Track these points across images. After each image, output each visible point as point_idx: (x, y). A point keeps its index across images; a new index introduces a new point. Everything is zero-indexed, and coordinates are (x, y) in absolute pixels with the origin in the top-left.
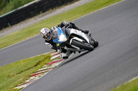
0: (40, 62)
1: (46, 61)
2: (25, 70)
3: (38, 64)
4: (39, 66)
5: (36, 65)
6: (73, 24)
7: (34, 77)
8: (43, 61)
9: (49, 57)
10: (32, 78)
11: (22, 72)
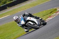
0: (52, 11)
1: (55, 11)
2: (46, 15)
3: (51, 12)
4: (52, 13)
5: (51, 13)
6: (30, 14)
7: (50, 18)
8: (54, 11)
9: (56, 10)
10: (49, 18)
11: (45, 15)
